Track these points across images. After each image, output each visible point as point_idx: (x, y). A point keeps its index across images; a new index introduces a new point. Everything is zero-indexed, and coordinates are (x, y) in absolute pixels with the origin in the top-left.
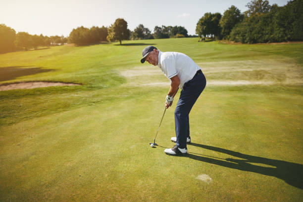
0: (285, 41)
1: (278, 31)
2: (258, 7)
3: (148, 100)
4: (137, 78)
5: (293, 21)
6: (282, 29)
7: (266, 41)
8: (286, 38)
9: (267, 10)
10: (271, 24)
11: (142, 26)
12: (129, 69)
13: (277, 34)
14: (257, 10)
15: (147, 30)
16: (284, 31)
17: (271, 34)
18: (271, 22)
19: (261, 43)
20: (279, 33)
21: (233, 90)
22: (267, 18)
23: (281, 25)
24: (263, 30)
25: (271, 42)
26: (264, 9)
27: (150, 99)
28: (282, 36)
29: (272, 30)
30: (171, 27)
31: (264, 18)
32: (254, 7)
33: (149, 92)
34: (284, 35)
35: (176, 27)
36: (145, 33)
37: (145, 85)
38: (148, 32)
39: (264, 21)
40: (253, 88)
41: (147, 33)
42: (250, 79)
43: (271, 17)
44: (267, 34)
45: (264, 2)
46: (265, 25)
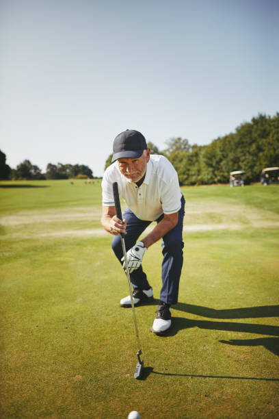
0: (214, 183)
1: (206, 172)
2: (178, 145)
4: (26, 226)
5: (221, 160)
6: (211, 169)
7: (193, 184)
8: (216, 180)
9: (188, 149)
10: (197, 164)
11: (28, 162)
13: (206, 174)
14: (178, 149)
15: (36, 168)
16: (213, 172)
17: (198, 175)
18: (197, 161)
19: (188, 185)
20: (208, 174)
22: (192, 156)
23: (210, 165)
24: (189, 170)
25: (199, 185)
26: (185, 148)
28: (212, 178)
29: (199, 171)
30: (70, 166)
31: (188, 156)
32: (174, 145)
34: (214, 177)
35: (77, 166)
36: (33, 171)
37: (43, 235)
38: (38, 171)
39: (189, 160)
41: (35, 172)
43: (197, 155)
44: (194, 175)
45: (184, 141)
46: (190, 165)
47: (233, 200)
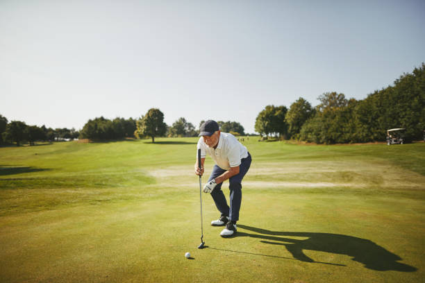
0: (371, 141)
1: (361, 129)
2: (333, 101)
3: (186, 201)
4: (173, 178)
5: (378, 116)
6: (366, 126)
7: (347, 142)
8: (372, 137)
9: (344, 104)
10: (351, 120)
11: (184, 120)
12: (162, 168)
13: (361, 131)
14: (332, 104)
15: (190, 125)
16: (369, 129)
17: (353, 133)
18: (351, 117)
19: (342, 143)
20: (363, 131)
21: (312, 192)
22: (346, 112)
23: (365, 122)
24: (342, 127)
25: (353, 143)
26: (340, 103)
27: (190, 201)
28: (367, 135)
29: (353, 128)
30: (223, 123)
31: (341, 112)
32: (327, 100)
33: (189, 192)
34: (370, 134)
35: (229, 123)
36: (187, 128)
38: (192, 128)
39: (342, 116)
40: (341, 190)
41: (189, 129)
42: (334, 181)
43: (350, 111)
44: (348, 132)
45: (339, 96)
46: (344, 121)
47: (381, 160)
